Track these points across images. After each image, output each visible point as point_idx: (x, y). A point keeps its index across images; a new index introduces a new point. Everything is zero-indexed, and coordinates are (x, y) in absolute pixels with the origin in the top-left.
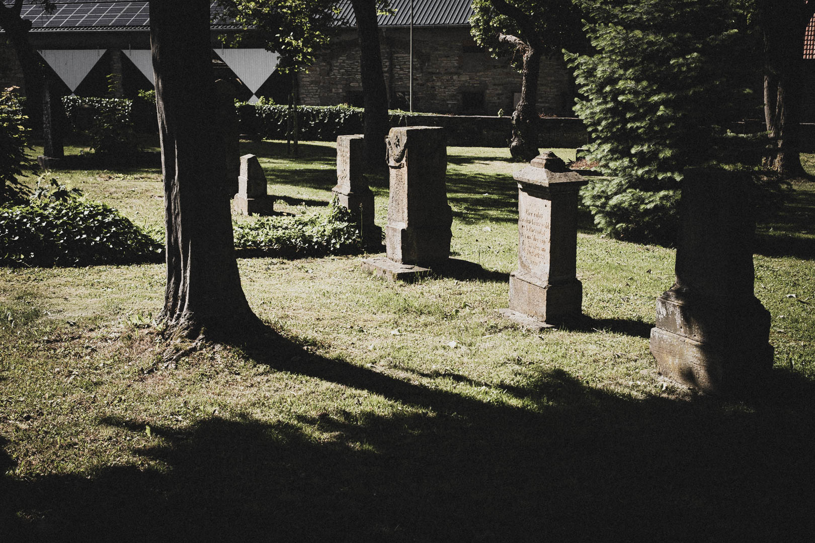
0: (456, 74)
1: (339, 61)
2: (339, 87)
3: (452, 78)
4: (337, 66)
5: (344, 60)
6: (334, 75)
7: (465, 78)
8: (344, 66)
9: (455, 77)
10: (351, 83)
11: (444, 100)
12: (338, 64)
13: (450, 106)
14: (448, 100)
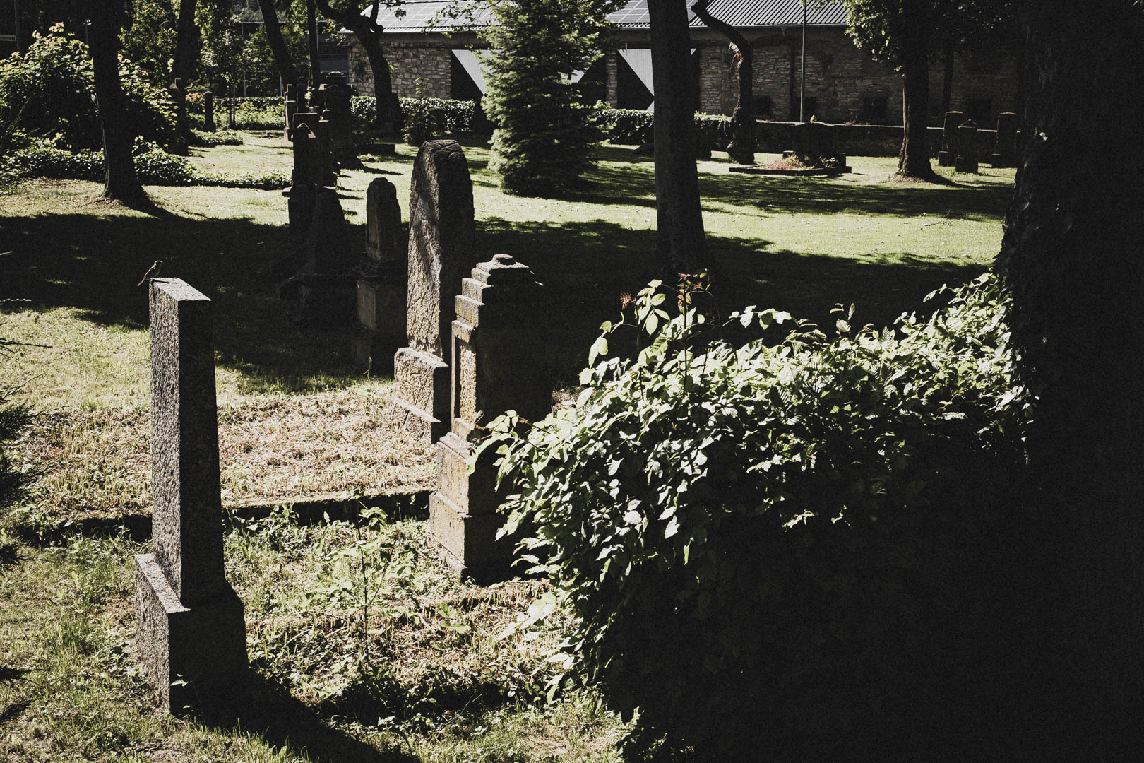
0: (858, 78)
3: (854, 83)
7: (868, 82)
9: (858, 82)
11: (846, 107)
13: (851, 113)
14: (850, 107)
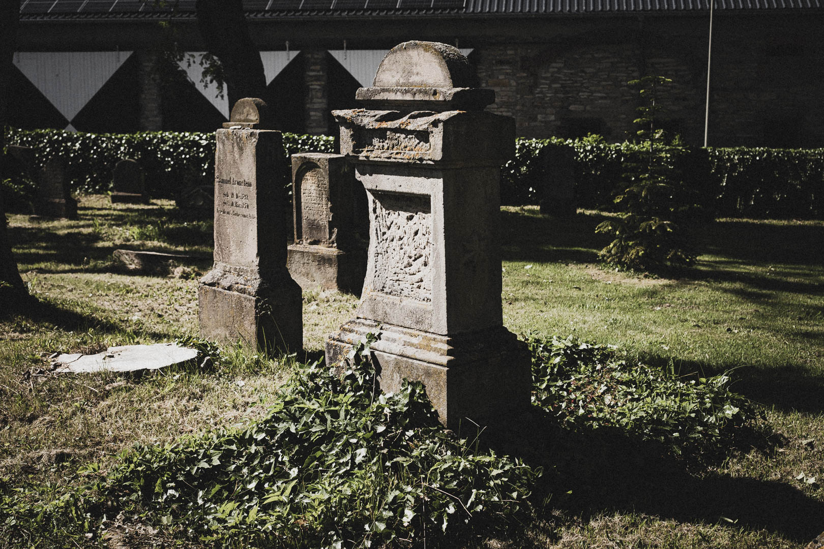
1: (551, 70)
2: (549, 110)
4: (545, 78)
5: (559, 69)
6: (541, 92)
8: (559, 77)
10: (570, 104)
12: (549, 75)
